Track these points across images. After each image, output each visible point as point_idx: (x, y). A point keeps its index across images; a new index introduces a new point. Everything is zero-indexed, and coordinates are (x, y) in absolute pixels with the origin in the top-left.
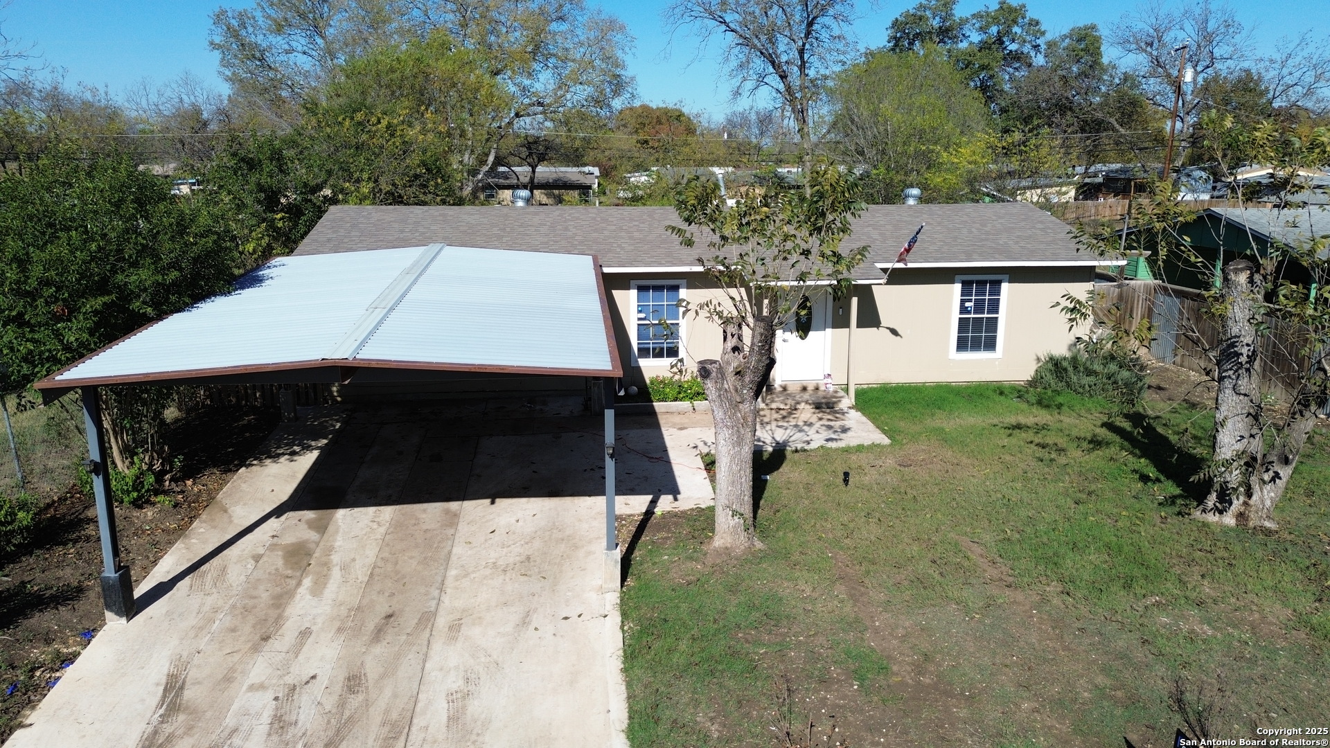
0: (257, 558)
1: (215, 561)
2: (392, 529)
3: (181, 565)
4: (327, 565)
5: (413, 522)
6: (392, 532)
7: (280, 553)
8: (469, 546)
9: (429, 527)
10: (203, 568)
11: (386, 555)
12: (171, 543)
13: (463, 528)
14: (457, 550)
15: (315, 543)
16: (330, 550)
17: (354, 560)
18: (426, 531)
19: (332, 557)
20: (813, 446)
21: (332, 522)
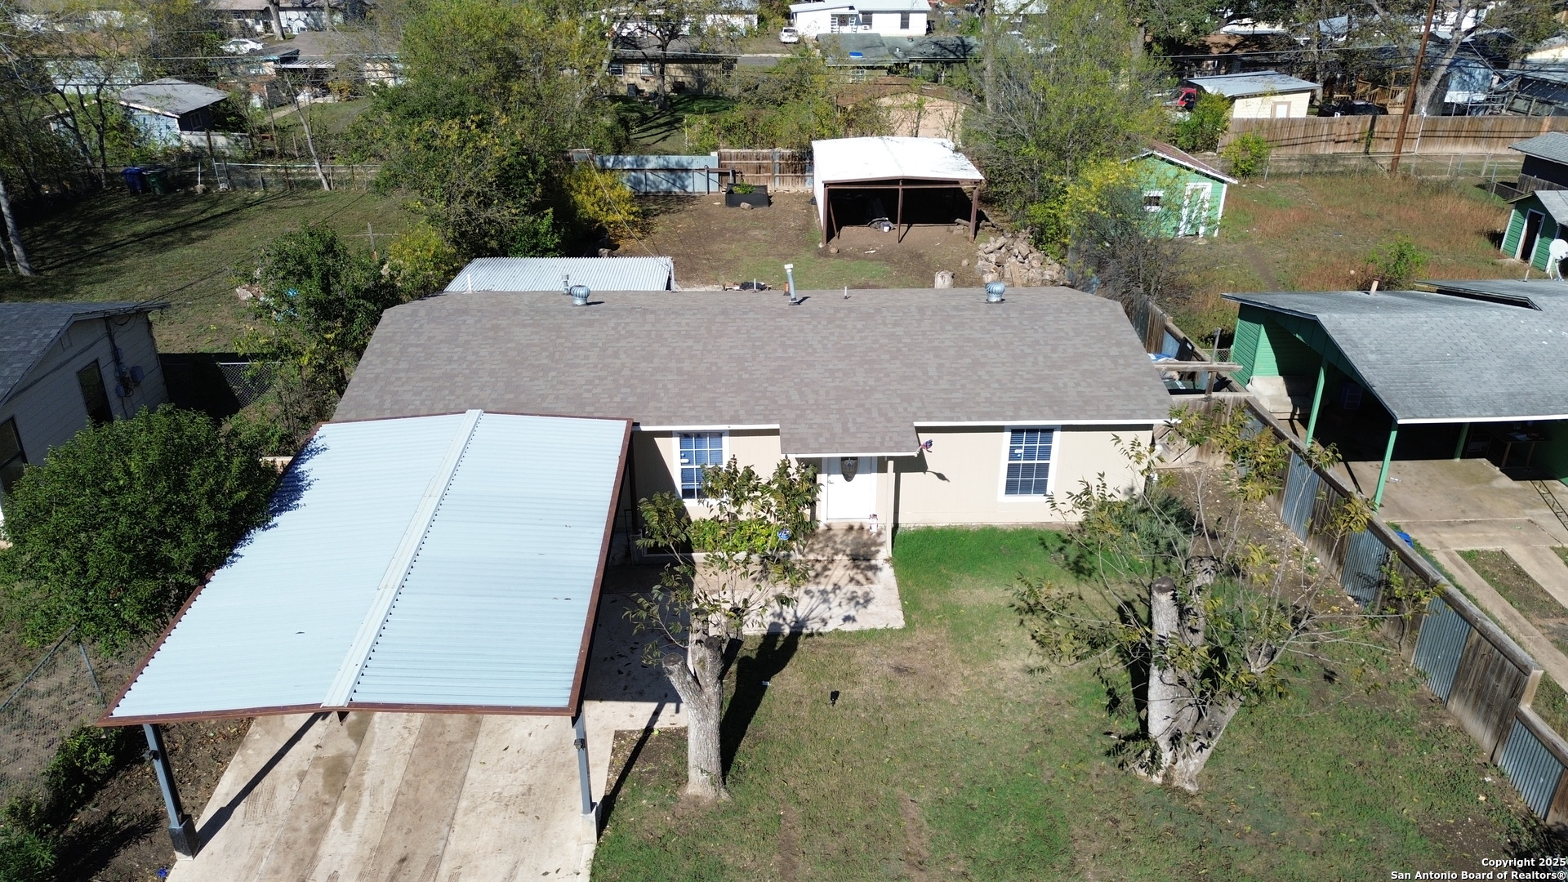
0: (302, 776)
1: (267, 780)
2: (420, 740)
3: (238, 784)
4: (358, 788)
5: (439, 730)
6: (420, 745)
7: (321, 770)
8: (483, 766)
9: (452, 739)
10: (257, 789)
11: (410, 777)
12: (231, 754)
13: (483, 741)
14: (473, 773)
15: (352, 756)
16: (364, 766)
17: (382, 782)
18: (450, 743)
19: (365, 777)
20: (830, 628)
21: (369, 728)
